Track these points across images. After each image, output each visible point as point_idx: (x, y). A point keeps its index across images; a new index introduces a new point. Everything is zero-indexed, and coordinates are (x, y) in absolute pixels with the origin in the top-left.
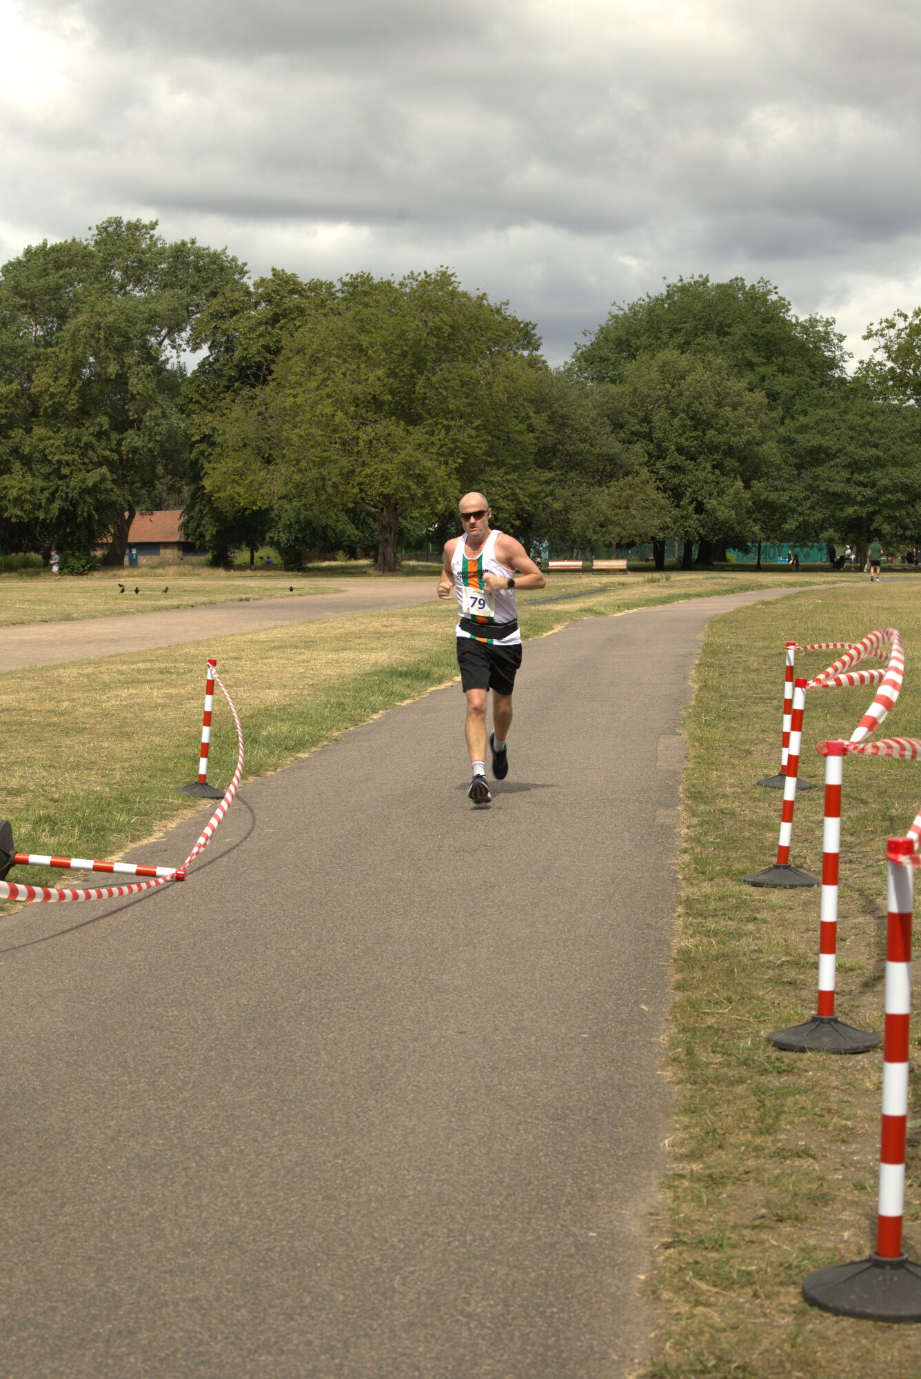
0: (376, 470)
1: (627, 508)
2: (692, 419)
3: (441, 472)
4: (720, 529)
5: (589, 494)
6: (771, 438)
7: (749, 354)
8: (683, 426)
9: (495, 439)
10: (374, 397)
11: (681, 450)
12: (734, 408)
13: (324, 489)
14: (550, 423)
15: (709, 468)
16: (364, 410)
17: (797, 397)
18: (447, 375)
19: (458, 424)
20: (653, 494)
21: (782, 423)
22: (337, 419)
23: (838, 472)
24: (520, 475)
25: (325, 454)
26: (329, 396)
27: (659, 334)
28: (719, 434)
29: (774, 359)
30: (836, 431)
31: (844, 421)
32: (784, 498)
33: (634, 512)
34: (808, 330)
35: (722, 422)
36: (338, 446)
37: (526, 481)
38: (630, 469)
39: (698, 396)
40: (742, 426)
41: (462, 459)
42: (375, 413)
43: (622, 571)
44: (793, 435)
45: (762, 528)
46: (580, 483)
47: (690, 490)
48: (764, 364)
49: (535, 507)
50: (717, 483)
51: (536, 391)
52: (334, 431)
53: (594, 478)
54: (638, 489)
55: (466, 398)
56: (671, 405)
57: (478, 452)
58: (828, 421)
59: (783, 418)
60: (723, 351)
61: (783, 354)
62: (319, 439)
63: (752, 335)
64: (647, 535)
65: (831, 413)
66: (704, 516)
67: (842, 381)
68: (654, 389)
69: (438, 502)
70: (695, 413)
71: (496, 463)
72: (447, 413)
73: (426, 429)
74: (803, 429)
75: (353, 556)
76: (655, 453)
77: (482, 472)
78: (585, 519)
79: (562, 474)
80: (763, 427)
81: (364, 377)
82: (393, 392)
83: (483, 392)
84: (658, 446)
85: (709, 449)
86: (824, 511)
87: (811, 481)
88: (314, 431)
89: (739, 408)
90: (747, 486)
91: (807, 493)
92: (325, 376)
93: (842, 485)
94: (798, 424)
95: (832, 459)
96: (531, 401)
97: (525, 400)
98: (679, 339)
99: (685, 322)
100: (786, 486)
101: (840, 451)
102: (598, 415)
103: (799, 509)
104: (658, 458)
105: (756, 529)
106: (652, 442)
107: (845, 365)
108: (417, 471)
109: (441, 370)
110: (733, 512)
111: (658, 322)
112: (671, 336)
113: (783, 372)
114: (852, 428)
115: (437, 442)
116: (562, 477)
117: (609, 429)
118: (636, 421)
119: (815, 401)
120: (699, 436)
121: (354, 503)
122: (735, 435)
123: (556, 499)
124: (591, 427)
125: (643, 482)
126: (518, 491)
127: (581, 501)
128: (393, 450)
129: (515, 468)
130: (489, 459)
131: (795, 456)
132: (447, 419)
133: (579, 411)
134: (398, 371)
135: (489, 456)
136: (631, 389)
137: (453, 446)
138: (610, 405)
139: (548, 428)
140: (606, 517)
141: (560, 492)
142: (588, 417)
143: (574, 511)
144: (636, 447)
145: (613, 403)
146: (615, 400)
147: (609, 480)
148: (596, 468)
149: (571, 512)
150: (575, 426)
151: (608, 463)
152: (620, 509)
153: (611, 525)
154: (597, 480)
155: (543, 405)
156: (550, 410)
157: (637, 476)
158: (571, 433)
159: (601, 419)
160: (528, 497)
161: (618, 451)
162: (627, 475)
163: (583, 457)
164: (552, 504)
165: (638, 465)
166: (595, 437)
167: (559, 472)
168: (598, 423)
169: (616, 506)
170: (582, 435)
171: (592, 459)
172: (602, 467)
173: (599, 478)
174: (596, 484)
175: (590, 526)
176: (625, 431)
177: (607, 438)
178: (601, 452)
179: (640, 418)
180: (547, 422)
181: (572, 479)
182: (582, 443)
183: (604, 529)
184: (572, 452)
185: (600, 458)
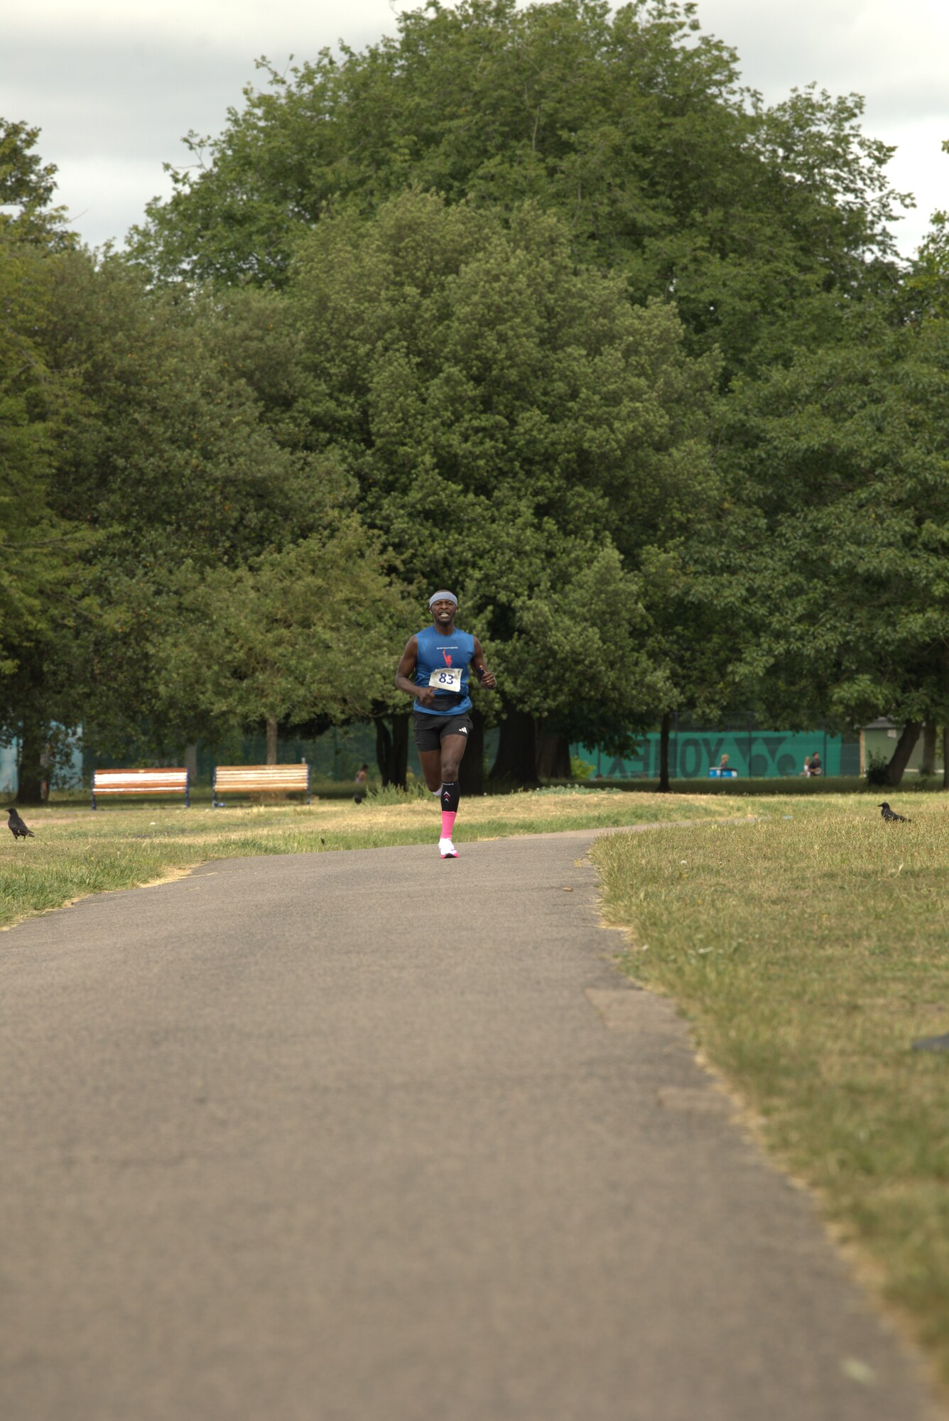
1: (306, 624)
2: (478, 380)
4: (559, 680)
5: (202, 589)
6: (695, 432)
7: (629, 201)
8: (453, 400)
11: (449, 466)
12: (594, 351)
14: (89, 394)
15: (527, 514)
17: (763, 319)
20: (377, 585)
21: (724, 389)
23: (880, 519)
24: (12, 536)
27: (383, 151)
28: (553, 420)
29: (698, 216)
30: (873, 409)
31: (893, 378)
32: (733, 593)
33: (326, 636)
34: (788, 132)
35: (560, 387)
37: (28, 552)
38: (310, 518)
39: (493, 318)
40: (613, 399)
43: (294, 796)
44: (754, 421)
45: (674, 675)
46: (177, 559)
47: (477, 574)
48: (671, 230)
49: (57, 625)
50: (550, 555)
51: (49, 306)
53: (214, 544)
54: (335, 572)
56: (421, 343)
58: (849, 380)
59: (726, 377)
60: (557, 195)
61: (723, 200)
63: (636, 148)
64: (361, 697)
65: (858, 358)
66: (516, 643)
67: (885, 273)
68: (372, 299)
70: (487, 364)
74: (781, 403)
76: (379, 476)
78: (189, 654)
79: (126, 535)
80: (670, 400)
84: (387, 455)
85: (528, 461)
86: (843, 626)
87: (804, 545)
89: (605, 349)
90: (632, 561)
91: (796, 577)
93: (891, 552)
94: (766, 390)
95: (862, 484)
97: (17, 330)
98: (437, 162)
99: (453, 116)
100: (738, 559)
101: (884, 460)
102: (222, 372)
103: (776, 622)
104: (389, 488)
105: (659, 677)
106: (370, 444)
107: (891, 227)
110: (594, 633)
111: (380, 117)
112: (416, 155)
113: (723, 257)
114: (916, 397)
116: (127, 543)
117: (253, 410)
118: (324, 386)
119: (812, 328)
120: (497, 426)
122: (595, 421)
123: (110, 602)
124: (204, 406)
125: (349, 555)
127: (180, 608)
131: (762, 479)
133: (172, 362)
138: (254, 345)
139: (85, 408)
140: (250, 649)
141: (121, 584)
142: (195, 377)
143: (163, 635)
144: (328, 459)
145: (261, 339)
146: (267, 330)
147: (255, 550)
148: (218, 515)
149: (154, 637)
150: (161, 404)
151: (252, 502)
152: (289, 626)
153: (263, 670)
154: (221, 550)
155: (72, 344)
156: (89, 358)
157: (331, 536)
158: (149, 423)
159: (231, 384)
160: (36, 598)
161: (279, 470)
162: (305, 537)
163: (183, 487)
164: (101, 616)
165: (333, 507)
166: (214, 433)
167: (118, 529)
168: (221, 394)
169: (276, 621)
170: (178, 426)
171: (208, 494)
172: (236, 514)
173: (227, 544)
174: (220, 559)
175: (207, 673)
176: (296, 414)
177: (249, 436)
178: (232, 473)
179: (335, 380)
180: (82, 391)
181: (153, 549)
182: (179, 447)
183: (245, 684)
184: (151, 475)
185: (231, 489)
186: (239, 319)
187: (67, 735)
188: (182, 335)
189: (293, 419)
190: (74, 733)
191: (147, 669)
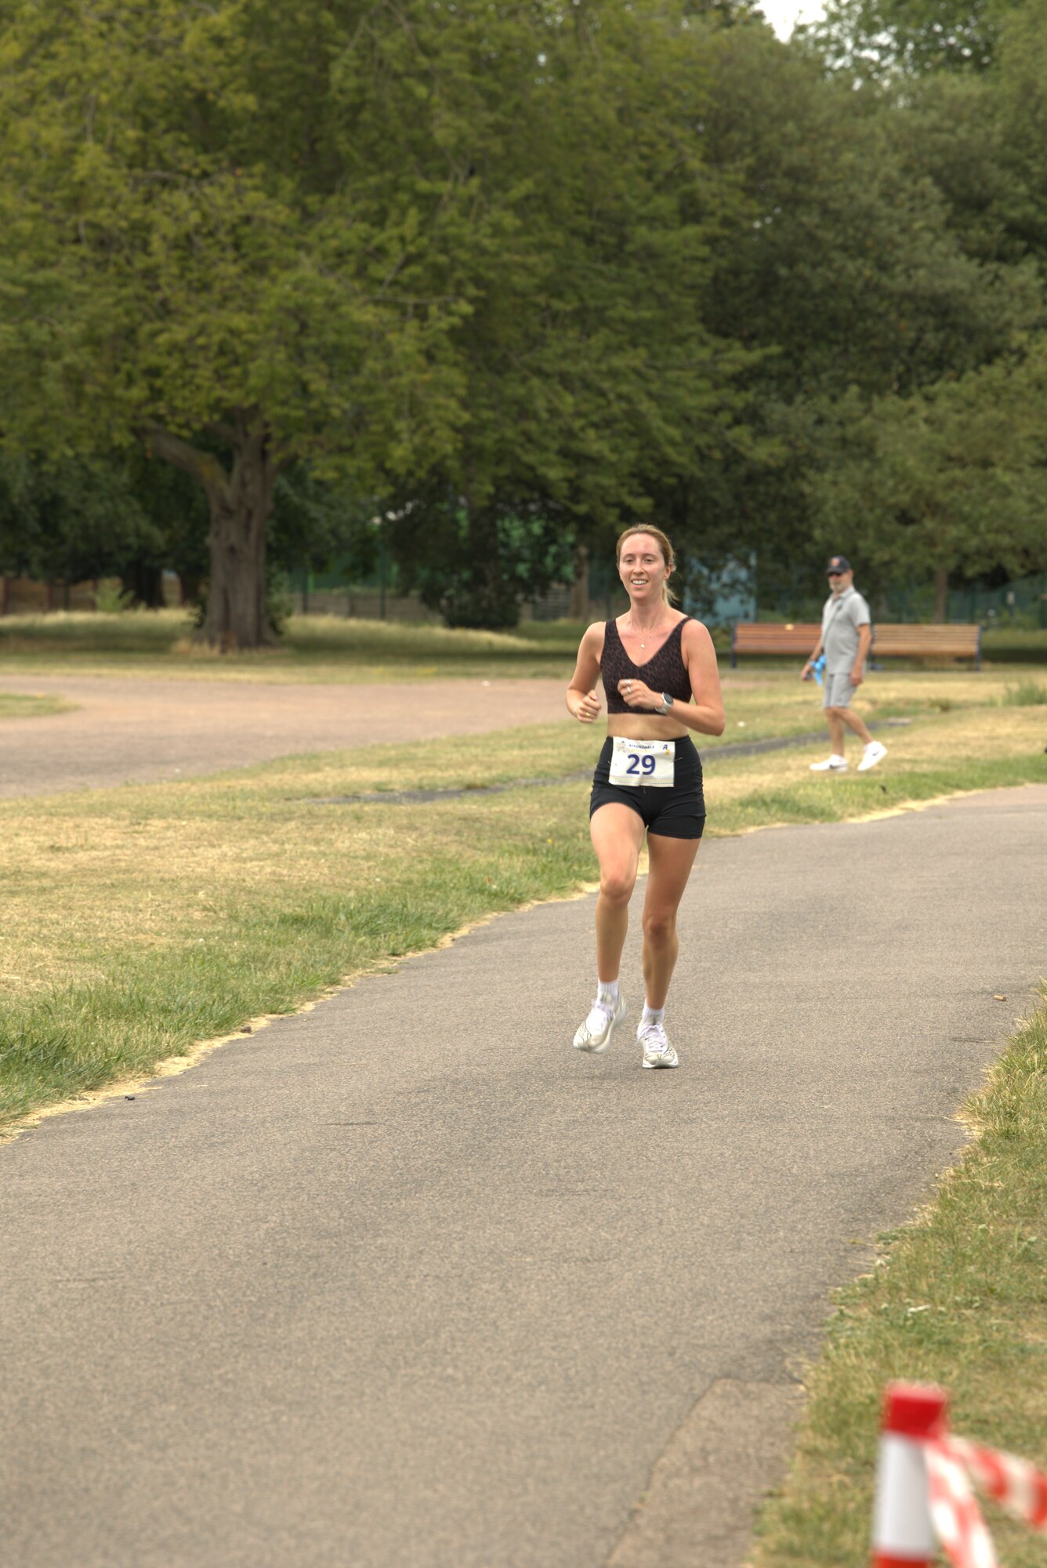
0: (202, 330)
1: (986, 463)
3: (406, 341)
5: (866, 422)
9: (579, 245)
10: (201, 98)
13: (37, 387)
14: (750, 192)
16: (168, 139)
18: (427, 33)
19: (462, 191)
22: (82, 168)
24: (654, 356)
25: (41, 276)
26: (58, 88)
33: (1006, 478)
36: (84, 250)
37: (672, 375)
38: (998, 340)
41: (472, 301)
42: (206, 149)
43: (962, 660)
46: (843, 385)
49: (702, 456)
51: (712, 92)
52: (75, 203)
53: (886, 367)
54: (1021, 406)
55: (491, 108)
57: (520, 280)
62: (26, 226)
69: (392, 435)
71: (579, 316)
72: (426, 155)
73: (361, 206)
75: (149, 594)
77: (535, 342)
78: (852, 495)
79: (787, 355)
81: (167, 32)
82: (257, 83)
83: (541, 84)
88: (9, 200)
92: (45, 24)
96: (694, 120)
97: (673, 119)
102: (906, 170)
108: (331, 338)
109: (412, 17)
115: (395, 248)
117: (939, 214)
118: (1022, 189)
121: (138, 432)
123: (763, 432)
124: (883, 208)
126: (645, 406)
127: (843, 442)
128: (259, 268)
129: (637, 334)
130: (557, 305)
132: (426, 175)
133: (848, 157)
134: (275, 15)
135: (559, 295)
136: (1007, 87)
137: (442, 259)
138: (943, 137)
139: (745, 210)
140: (919, 492)
141: (776, 411)
142: (873, 176)
143: (821, 469)
144: (1022, 272)
145: (952, 131)
146: (959, 121)
147: (933, 375)
148: (892, 336)
149: (811, 474)
150: (833, 205)
151: (931, 321)
152: (964, 466)
153: (934, 514)
154: (894, 375)
155: (736, 136)
156: (755, 149)
157: (1020, 362)
158: (817, 227)
159: (915, 182)
160: (678, 425)
161: (965, 286)
162: (989, 361)
163: (854, 302)
164: (751, 449)
165: (1025, 328)
166: (891, 241)
167: (775, 349)
168: (903, 196)
169: (950, 459)
170: (851, 231)
171: (881, 309)
172: (912, 335)
173: (901, 368)
174: (889, 386)
175: (869, 517)
176: (989, 219)
177: (932, 244)
178: (910, 287)
179: (1035, 182)
180: (744, 189)
181: (816, 372)
182: (852, 257)
183: (910, 530)
184: (817, 286)
185: (907, 306)
186: (928, 106)
187: (710, 580)
188: (862, 126)
189: (986, 226)
190: (719, 578)
191: (804, 509)
